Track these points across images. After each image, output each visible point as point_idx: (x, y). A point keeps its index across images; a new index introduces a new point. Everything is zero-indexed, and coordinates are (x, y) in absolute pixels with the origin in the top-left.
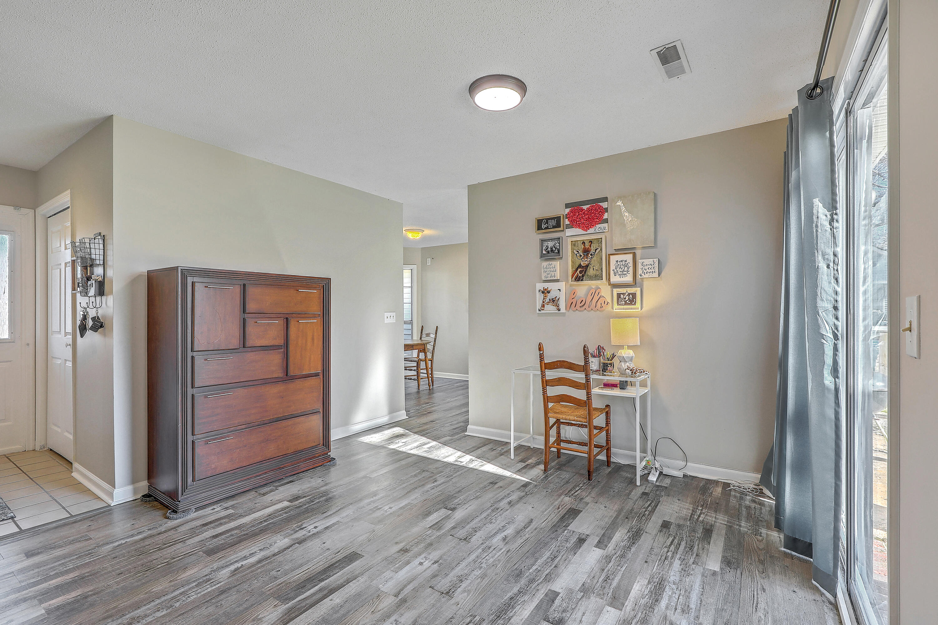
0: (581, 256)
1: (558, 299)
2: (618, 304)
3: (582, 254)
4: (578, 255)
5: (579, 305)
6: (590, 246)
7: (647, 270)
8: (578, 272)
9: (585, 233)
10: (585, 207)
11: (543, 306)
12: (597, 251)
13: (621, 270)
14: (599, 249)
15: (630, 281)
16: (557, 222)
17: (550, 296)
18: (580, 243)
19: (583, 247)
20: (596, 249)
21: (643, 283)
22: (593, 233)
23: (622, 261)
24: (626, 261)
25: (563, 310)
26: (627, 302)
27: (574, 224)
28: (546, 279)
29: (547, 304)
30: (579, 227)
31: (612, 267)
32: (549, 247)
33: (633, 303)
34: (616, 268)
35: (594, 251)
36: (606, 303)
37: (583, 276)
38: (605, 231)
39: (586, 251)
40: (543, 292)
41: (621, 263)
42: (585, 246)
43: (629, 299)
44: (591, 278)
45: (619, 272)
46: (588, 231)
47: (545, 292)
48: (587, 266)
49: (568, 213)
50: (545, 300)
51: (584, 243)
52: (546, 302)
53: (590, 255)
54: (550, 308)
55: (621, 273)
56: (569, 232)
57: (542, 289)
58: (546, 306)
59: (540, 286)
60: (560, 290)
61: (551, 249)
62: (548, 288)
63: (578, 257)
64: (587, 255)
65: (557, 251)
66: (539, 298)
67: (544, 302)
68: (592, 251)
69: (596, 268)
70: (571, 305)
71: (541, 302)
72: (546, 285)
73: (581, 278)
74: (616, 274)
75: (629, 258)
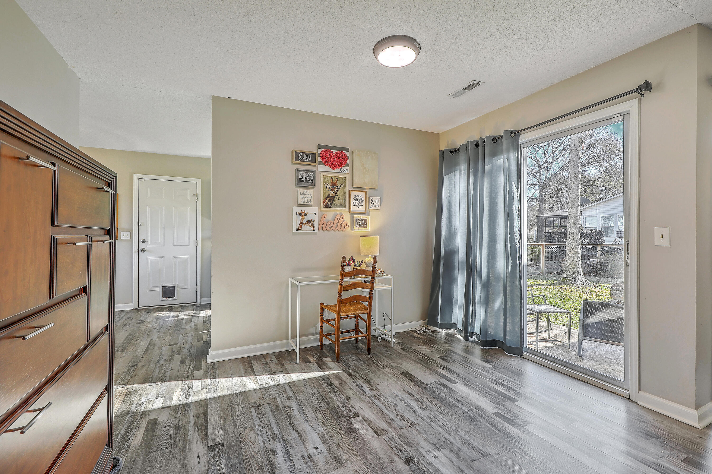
0: (330, 188)
1: (314, 221)
2: (356, 227)
3: (330, 187)
4: (327, 187)
5: (328, 226)
6: (337, 182)
7: (374, 204)
8: (327, 200)
9: (334, 171)
10: (334, 152)
11: (300, 226)
12: (342, 186)
13: (358, 203)
14: (343, 185)
15: (363, 211)
16: (312, 158)
17: (307, 218)
18: (329, 178)
19: (331, 181)
20: (341, 185)
21: (369, 213)
22: (338, 173)
23: (358, 196)
24: (361, 196)
25: (317, 230)
26: (361, 225)
27: (325, 162)
28: (303, 204)
29: (304, 225)
30: (330, 166)
31: (353, 200)
32: (304, 177)
33: (365, 226)
34: (355, 201)
35: (339, 186)
36: (348, 226)
37: (331, 204)
38: (347, 173)
39: (334, 185)
40: (300, 215)
41: (358, 198)
42: (333, 181)
43: (362, 223)
44: (337, 206)
45: (356, 204)
46: (335, 170)
47: (302, 214)
48: (334, 197)
49: (321, 153)
50: (302, 221)
51: (332, 179)
52: (303, 223)
53: (336, 189)
54: (306, 228)
55: (358, 204)
56: (322, 168)
57: (300, 212)
58: (303, 226)
59: (298, 209)
60: (315, 214)
61: (305, 179)
62: (305, 211)
63: (328, 189)
64: (334, 188)
65: (311, 181)
66: (297, 219)
67: (301, 223)
68: (338, 186)
69: (340, 199)
70: (322, 226)
71: (299, 223)
72: (303, 209)
73: (330, 206)
74: (355, 205)
75: (363, 194)
